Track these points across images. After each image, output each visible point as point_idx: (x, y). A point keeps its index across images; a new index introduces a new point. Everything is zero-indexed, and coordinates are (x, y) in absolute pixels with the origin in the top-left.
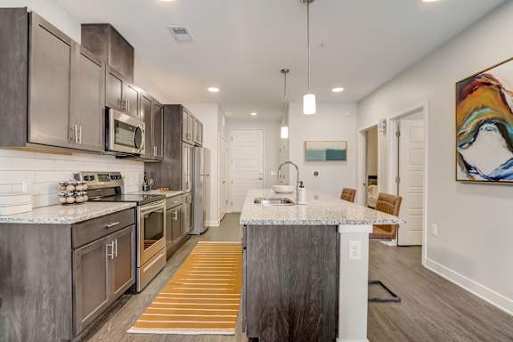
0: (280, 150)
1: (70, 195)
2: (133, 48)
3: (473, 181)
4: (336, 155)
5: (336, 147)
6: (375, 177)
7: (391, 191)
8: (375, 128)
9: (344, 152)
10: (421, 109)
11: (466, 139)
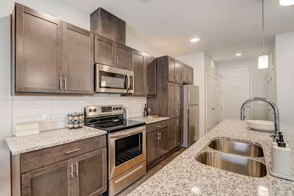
0: (269, 82)
1: (75, 123)
2: (124, 22)
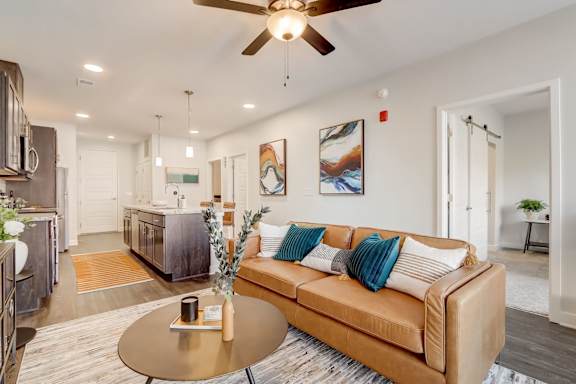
3: (266, 195)
4: (191, 179)
5: (191, 173)
6: (219, 197)
7: (230, 200)
8: (219, 162)
9: (197, 177)
10: (244, 154)
11: (264, 174)
